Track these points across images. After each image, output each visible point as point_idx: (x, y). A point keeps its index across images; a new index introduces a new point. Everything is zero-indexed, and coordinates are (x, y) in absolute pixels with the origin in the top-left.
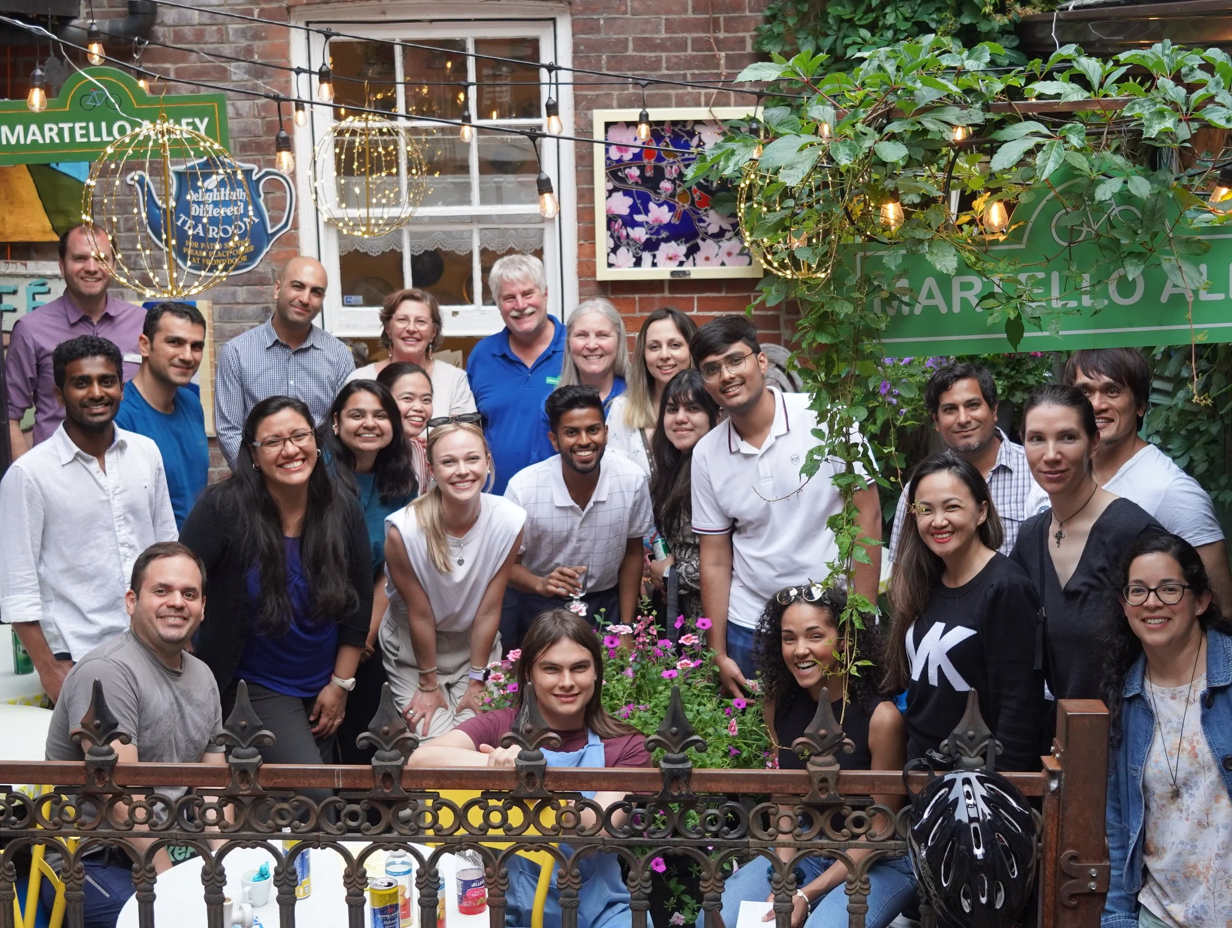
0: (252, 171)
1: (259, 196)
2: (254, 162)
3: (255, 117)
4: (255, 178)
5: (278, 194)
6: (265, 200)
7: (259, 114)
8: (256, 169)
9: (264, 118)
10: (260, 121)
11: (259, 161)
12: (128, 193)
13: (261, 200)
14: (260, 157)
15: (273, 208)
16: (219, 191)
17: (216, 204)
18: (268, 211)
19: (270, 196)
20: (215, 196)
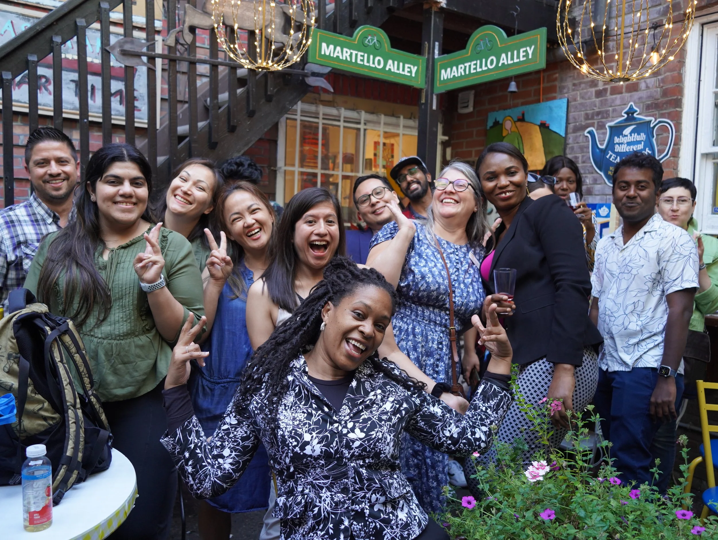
0: (651, 121)
1: (653, 137)
2: (653, 116)
3: (657, 87)
4: (652, 126)
5: (665, 135)
6: (657, 140)
7: (659, 85)
8: (653, 119)
9: (662, 87)
10: (659, 89)
11: (656, 114)
12: (585, 140)
13: (654, 140)
14: (657, 112)
15: (661, 144)
16: (631, 135)
17: (629, 144)
18: (658, 146)
19: (660, 136)
20: (630, 139)
